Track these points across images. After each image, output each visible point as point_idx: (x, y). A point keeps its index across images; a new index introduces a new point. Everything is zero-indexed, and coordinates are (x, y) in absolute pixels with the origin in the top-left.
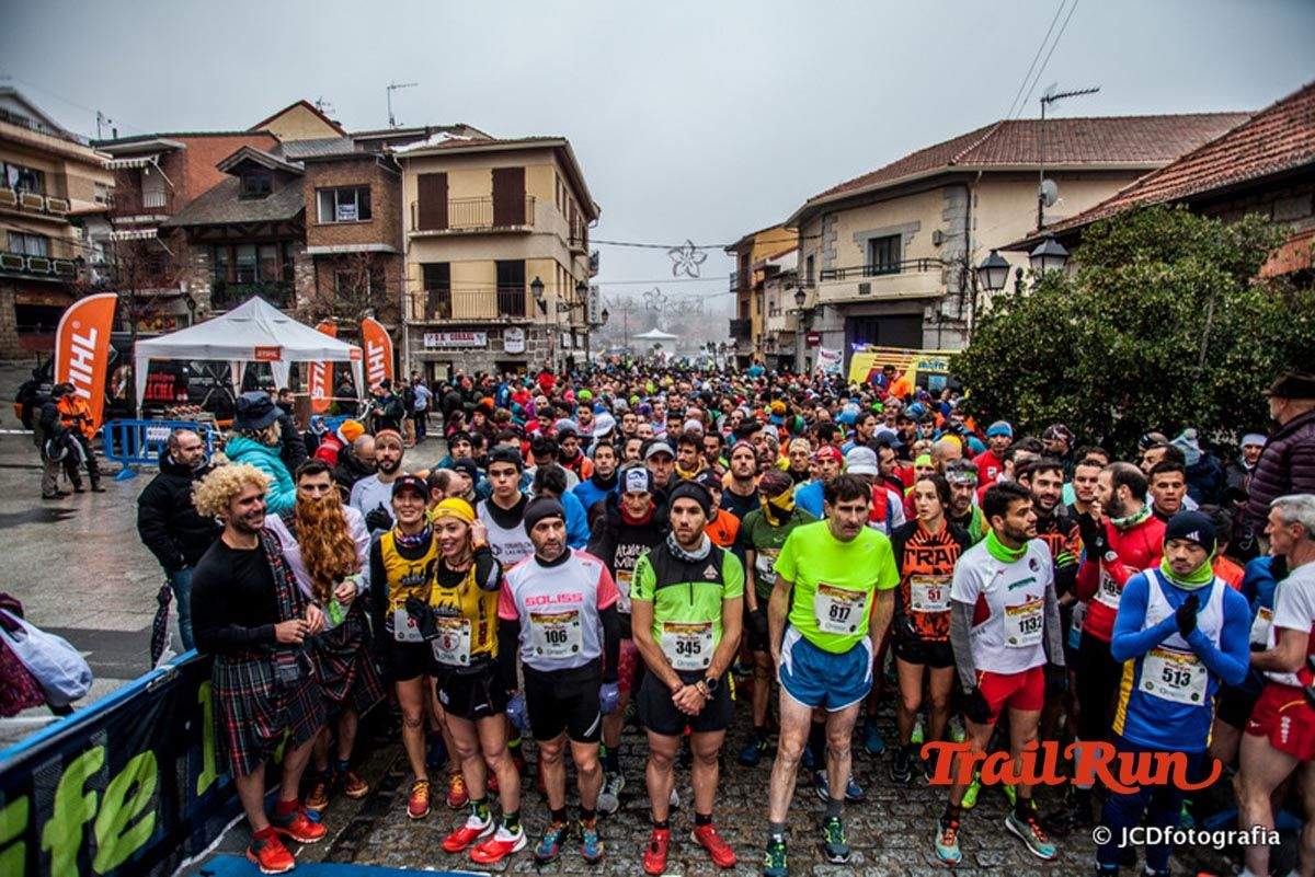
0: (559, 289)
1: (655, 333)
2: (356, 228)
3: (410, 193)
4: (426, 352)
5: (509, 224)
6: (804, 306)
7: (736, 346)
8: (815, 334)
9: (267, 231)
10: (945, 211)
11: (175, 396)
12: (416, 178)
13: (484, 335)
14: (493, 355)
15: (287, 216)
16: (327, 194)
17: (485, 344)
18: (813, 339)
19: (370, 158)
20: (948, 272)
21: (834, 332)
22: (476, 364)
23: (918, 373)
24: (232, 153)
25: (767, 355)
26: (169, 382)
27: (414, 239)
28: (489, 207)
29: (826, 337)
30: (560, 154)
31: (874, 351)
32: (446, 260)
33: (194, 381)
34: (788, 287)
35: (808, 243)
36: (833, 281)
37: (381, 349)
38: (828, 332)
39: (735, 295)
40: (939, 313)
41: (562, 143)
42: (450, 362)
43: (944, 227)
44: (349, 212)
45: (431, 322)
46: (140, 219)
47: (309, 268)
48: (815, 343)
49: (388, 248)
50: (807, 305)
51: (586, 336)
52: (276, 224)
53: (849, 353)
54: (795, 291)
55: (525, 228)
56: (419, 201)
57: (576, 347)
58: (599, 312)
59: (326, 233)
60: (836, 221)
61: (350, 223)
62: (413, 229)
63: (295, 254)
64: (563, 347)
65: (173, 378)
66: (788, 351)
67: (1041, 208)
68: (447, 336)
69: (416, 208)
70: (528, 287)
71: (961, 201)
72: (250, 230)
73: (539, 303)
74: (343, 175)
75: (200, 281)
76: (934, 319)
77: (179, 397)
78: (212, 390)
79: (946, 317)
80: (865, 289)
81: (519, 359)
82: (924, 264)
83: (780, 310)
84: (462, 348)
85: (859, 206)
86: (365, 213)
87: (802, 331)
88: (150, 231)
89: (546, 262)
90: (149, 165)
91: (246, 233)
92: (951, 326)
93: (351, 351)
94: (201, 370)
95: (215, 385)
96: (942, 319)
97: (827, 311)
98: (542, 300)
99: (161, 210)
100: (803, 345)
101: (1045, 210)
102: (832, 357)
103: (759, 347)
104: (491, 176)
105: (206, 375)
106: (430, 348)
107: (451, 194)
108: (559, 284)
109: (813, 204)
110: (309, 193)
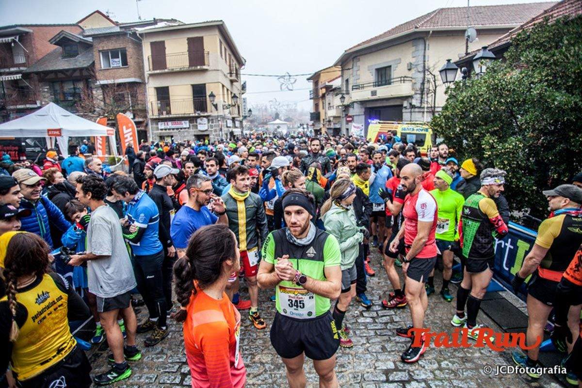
0: (224, 98)
1: (277, 121)
2: (121, 70)
3: (147, 51)
4: (160, 131)
5: (197, 66)
6: (344, 104)
7: (313, 125)
8: (350, 117)
9: (77, 74)
10: (413, 52)
11: (19, 158)
12: (149, 44)
13: (187, 122)
14: (193, 132)
15: (85, 66)
16: (105, 54)
17: (188, 126)
18: (350, 119)
19: (125, 34)
20: (415, 83)
21: (359, 115)
22: (185, 136)
23: (402, 133)
24: (56, 34)
25: (328, 129)
26: (15, 150)
27: (151, 75)
28: (186, 57)
29: (355, 118)
30: (221, 28)
31: (379, 123)
32: (167, 85)
33: (28, 149)
34: (337, 95)
35: (346, 72)
36: (358, 90)
37: (130, 130)
38: (356, 115)
39: (312, 100)
40: (411, 104)
41: (221, 23)
42: (172, 137)
43: (413, 61)
44: (117, 62)
45: (161, 117)
46: (12, 69)
47: (100, 92)
48: (350, 121)
49: (138, 80)
50: (346, 102)
51: (241, 122)
52: (81, 69)
53: (367, 125)
54: (340, 96)
55: (205, 67)
56: (152, 56)
57: (236, 127)
58: (247, 111)
59: (107, 73)
60: (359, 61)
61: (118, 68)
62: (150, 70)
63: (92, 85)
64: (227, 127)
65: (17, 148)
66: (338, 126)
67: (467, 43)
68: (170, 123)
69: (151, 59)
70: (208, 97)
71: (421, 47)
72: (68, 74)
73: (214, 105)
74: (112, 43)
75: (47, 100)
76: (408, 107)
77: (21, 158)
78: (40, 154)
79: (414, 106)
80: (374, 93)
81: (205, 133)
82: (403, 79)
83: (333, 107)
84: (177, 129)
85: (370, 53)
86: (125, 62)
87: (344, 116)
88: (18, 76)
89: (216, 84)
90: (14, 41)
91: (67, 75)
92: (417, 110)
93: (108, 131)
94: (32, 144)
95: (42, 151)
96: (413, 107)
97: (355, 105)
98: (215, 103)
99: (23, 65)
100: (344, 122)
101: (469, 44)
102: (358, 128)
103: (324, 125)
104: (187, 42)
105: (36, 146)
106: (162, 130)
107: (167, 52)
108: (224, 95)
109: (347, 52)
110: (96, 53)
